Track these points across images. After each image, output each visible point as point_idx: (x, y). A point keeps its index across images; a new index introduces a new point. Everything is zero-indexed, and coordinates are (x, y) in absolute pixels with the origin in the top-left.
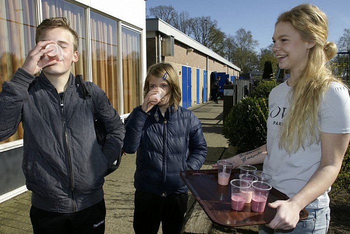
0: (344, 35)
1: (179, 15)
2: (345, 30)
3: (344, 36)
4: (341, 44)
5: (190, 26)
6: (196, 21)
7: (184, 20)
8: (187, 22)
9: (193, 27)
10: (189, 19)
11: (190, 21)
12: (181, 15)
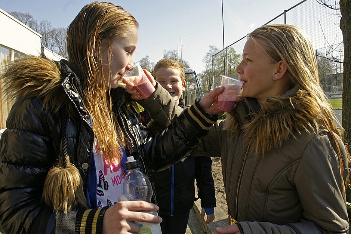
0: (210, 50)
1: (38, 23)
2: (210, 46)
3: (209, 52)
4: (207, 59)
5: (53, 37)
6: (60, 32)
7: (45, 30)
8: (48, 33)
9: (56, 38)
10: (51, 29)
11: (52, 32)
12: (41, 24)
